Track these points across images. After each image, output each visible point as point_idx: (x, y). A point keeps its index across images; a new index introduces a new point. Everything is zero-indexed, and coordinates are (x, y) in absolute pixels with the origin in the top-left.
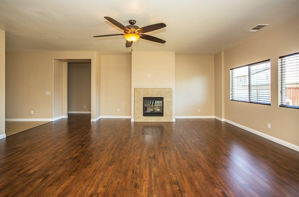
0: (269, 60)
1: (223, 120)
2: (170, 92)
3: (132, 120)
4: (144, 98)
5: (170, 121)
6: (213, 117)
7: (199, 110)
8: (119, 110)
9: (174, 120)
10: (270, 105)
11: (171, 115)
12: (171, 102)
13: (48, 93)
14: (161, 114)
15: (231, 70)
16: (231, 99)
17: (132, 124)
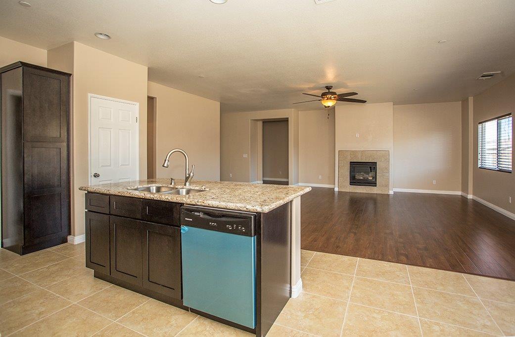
0: (510, 114)
1: (470, 196)
2: (386, 155)
3: (336, 189)
4: (351, 162)
5: (386, 193)
6: (459, 193)
7: (434, 182)
8: (320, 177)
9: (391, 192)
10: (511, 173)
11: (387, 186)
12: (387, 169)
13: (245, 156)
14: (373, 184)
15: (481, 125)
16: (479, 166)
17: (336, 194)
